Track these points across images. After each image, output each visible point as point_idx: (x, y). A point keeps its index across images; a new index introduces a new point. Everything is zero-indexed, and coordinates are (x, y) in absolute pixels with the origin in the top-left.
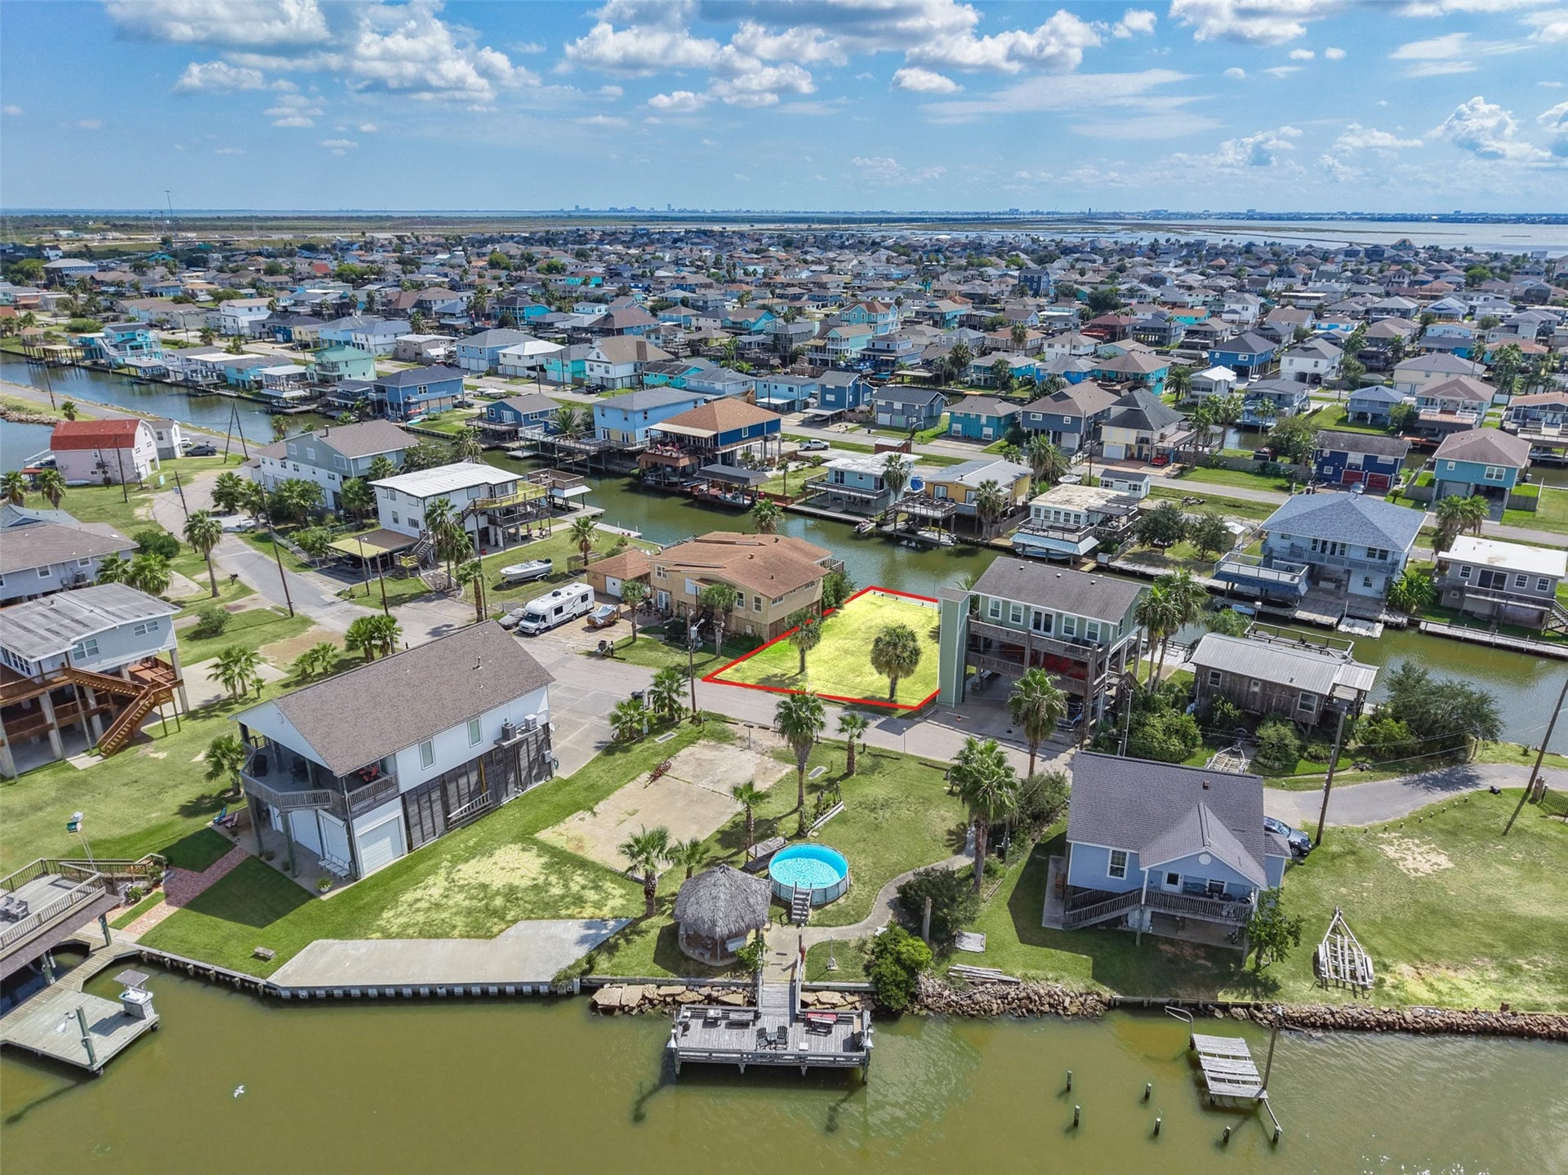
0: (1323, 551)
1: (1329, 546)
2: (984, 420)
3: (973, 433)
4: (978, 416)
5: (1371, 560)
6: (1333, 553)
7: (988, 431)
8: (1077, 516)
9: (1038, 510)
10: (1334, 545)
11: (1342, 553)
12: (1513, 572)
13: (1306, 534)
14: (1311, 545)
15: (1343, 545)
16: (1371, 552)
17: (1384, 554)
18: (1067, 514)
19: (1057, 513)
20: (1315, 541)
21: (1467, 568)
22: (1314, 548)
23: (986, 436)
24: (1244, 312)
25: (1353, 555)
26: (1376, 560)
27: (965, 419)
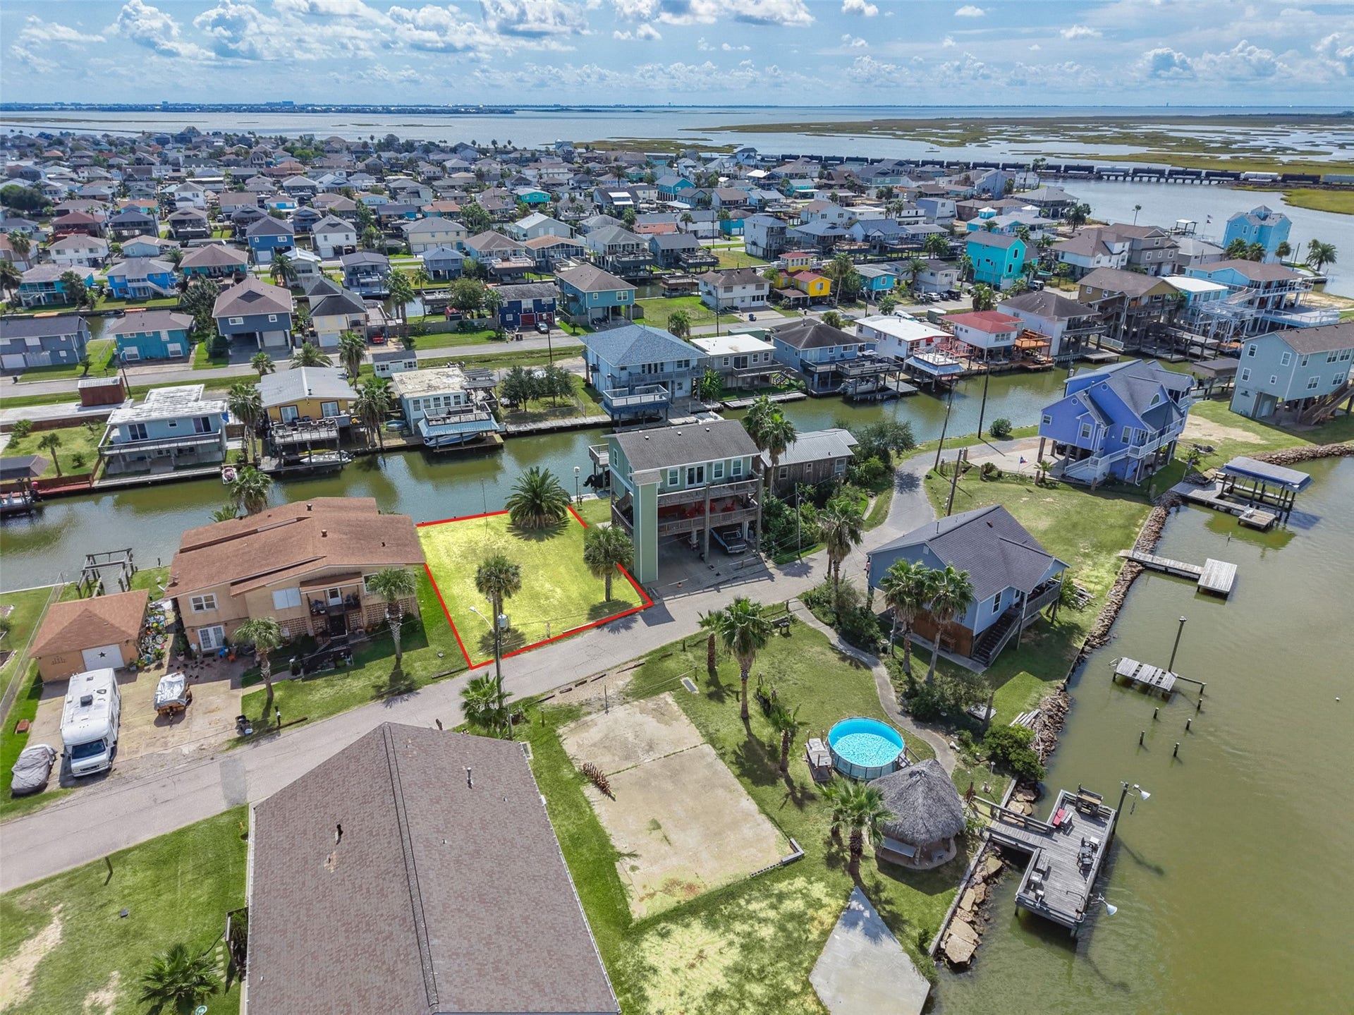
0: (650, 372)
1: (653, 367)
2: (165, 336)
3: (155, 352)
4: (157, 334)
5: (680, 369)
6: (656, 371)
7: (175, 347)
8: (457, 397)
9: (416, 402)
10: (656, 365)
11: (662, 370)
12: (750, 353)
13: (636, 362)
14: (640, 371)
15: (662, 364)
16: (679, 364)
17: (687, 363)
18: (447, 398)
19: (437, 399)
20: (643, 366)
21: (725, 358)
22: (643, 371)
23: (173, 353)
24: (196, 199)
25: (667, 369)
26: (684, 369)
27: (139, 340)
